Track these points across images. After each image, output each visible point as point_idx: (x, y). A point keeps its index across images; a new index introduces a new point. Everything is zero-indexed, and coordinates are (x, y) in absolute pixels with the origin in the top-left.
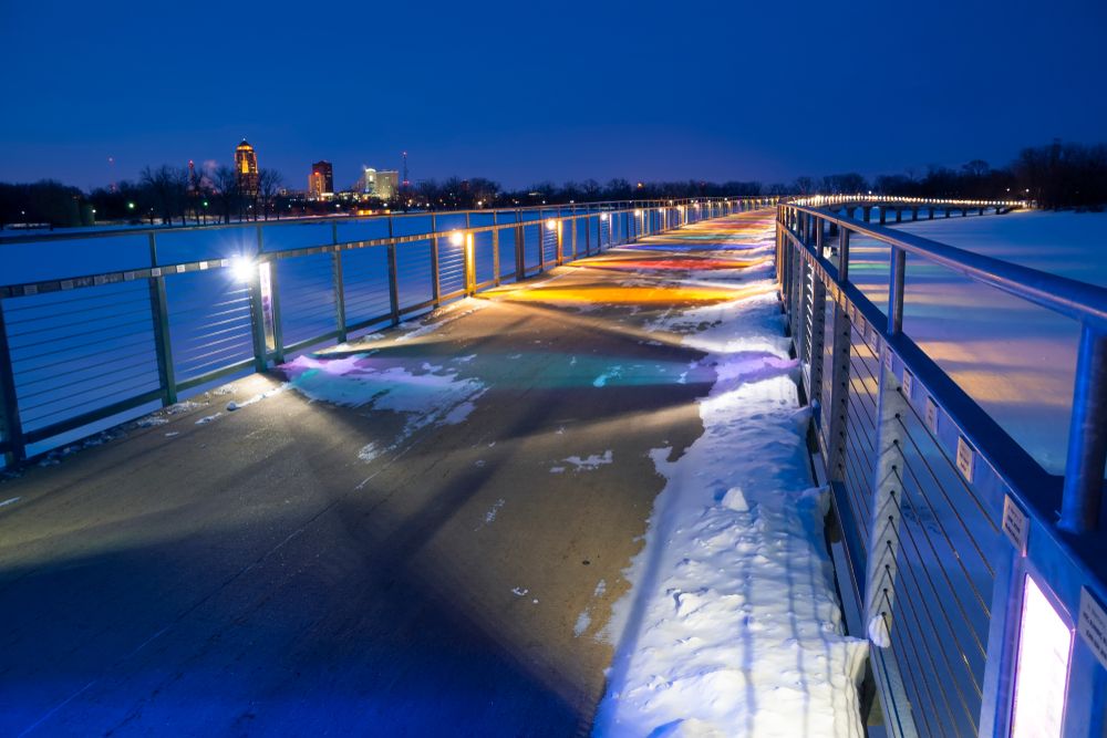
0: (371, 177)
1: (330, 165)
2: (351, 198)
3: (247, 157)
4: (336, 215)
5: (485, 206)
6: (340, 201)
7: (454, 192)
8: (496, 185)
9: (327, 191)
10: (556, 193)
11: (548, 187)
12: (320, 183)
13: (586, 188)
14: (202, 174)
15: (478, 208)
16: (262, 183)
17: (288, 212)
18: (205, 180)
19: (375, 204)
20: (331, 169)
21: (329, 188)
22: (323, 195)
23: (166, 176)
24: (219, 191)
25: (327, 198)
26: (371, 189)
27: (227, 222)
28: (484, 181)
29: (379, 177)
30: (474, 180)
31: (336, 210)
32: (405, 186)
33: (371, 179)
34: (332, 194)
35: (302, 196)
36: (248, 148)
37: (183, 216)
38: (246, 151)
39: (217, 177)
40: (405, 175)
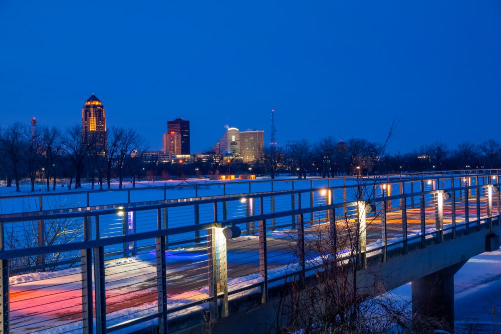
0: (233, 136)
1: (188, 122)
2: (210, 160)
3: (95, 113)
4: (195, 180)
5: (364, 172)
6: (199, 163)
7: (328, 155)
8: (377, 147)
9: (183, 153)
10: (448, 156)
11: (439, 149)
12: (176, 142)
13: (485, 150)
14: (55, 132)
15: (357, 173)
16: (118, 143)
17: (142, 176)
18: (57, 141)
19: (238, 168)
20: (188, 128)
21: (185, 149)
22: (179, 156)
23: (16, 135)
24: (71, 151)
25: (184, 159)
26: (234, 151)
27: (78, 185)
28: (363, 142)
29: (242, 137)
30: (352, 141)
31: (194, 174)
32: (273, 149)
33: (233, 139)
34: (189, 156)
35: (155, 158)
36: (97, 103)
37: (33, 179)
38: (95, 106)
39: (71, 137)
40: (273, 135)
